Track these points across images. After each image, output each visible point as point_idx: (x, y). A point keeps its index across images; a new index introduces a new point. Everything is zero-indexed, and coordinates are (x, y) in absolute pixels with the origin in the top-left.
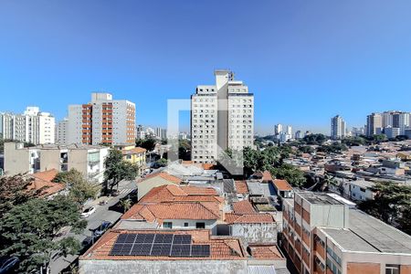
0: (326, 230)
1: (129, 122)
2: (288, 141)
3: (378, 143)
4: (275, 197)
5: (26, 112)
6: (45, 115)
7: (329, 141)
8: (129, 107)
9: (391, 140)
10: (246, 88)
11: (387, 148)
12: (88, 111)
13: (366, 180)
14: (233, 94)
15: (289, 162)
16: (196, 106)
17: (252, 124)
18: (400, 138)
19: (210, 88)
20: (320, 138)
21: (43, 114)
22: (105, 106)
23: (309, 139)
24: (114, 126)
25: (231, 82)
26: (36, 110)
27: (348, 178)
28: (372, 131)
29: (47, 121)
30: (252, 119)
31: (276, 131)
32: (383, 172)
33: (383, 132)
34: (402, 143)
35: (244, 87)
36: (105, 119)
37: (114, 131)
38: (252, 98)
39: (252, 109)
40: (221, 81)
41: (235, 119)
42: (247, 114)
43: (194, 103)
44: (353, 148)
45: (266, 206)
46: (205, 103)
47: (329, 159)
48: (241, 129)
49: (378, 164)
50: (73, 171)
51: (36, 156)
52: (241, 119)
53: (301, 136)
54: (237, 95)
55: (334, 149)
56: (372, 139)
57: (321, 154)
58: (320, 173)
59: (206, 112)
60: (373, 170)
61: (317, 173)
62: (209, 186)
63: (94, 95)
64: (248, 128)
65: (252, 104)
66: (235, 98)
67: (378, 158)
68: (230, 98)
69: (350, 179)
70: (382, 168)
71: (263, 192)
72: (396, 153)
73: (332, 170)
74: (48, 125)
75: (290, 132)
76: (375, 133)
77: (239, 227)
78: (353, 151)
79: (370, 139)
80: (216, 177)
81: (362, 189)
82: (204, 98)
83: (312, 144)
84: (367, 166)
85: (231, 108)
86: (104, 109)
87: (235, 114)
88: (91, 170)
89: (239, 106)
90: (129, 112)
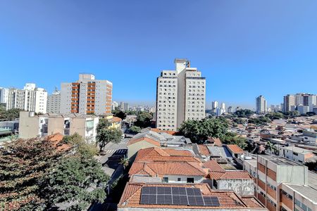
0: (291, 186)
1: (107, 97)
2: (223, 114)
3: (293, 117)
4: (231, 158)
5: (25, 88)
6: (40, 90)
7: (255, 115)
8: (108, 86)
9: (302, 115)
10: (200, 73)
11: (301, 121)
12: (77, 88)
13: (296, 146)
14: (189, 78)
15: (229, 131)
16: (161, 86)
17: (204, 101)
18: (310, 114)
19: (172, 72)
20: (248, 113)
21: (39, 89)
22: (89, 84)
23: (240, 113)
24: (96, 100)
25: (187, 69)
26: (33, 86)
27: (281, 144)
28: (288, 108)
29: (42, 95)
30: (204, 97)
31: (213, 106)
32: (305, 140)
33: (296, 109)
34: (312, 117)
35: (198, 73)
36: (89, 94)
37: (96, 104)
38: (204, 81)
39: (204, 89)
40: (180, 67)
41: (191, 97)
42: (200, 93)
43: (159, 84)
44: (275, 121)
45: (227, 165)
46: (168, 84)
47: (260, 129)
48: (196, 104)
49: (298, 134)
50: (76, 135)
51: (44, 123)
52: (196, 97)
53: (233, 110)
54: (193, 78)
55: (261, 121)
56: (288, 114)
57: (252, 125)
58: (257, 140)
59: (169, 90)
60: (297, 138)
61: (255, 140)
62: (183, 148)
63: (81, 76)
64: (201, 104)
65: (205, 85)
66: (192, 80)
67: (296, 129)
68: (187, 80)
69: (283, 145)
70: (303, 137)
71: (221, 154)
72: (310, 126)
73: (266, 138)
74: (42, 98)
75: (224, 107)
76: (290, 110)
77: (224, 182)
78: (276, 123)
79: (286, 114)
80: (185, 142)
81: (294, 153)
82: (167, 80)
83: (242, 117)
84: (290, 135)
85: (188, 88)
86: (89, 86)
87: (192, 93)
88: (87, 135)
89: (194, 87)
90: (107, 89)
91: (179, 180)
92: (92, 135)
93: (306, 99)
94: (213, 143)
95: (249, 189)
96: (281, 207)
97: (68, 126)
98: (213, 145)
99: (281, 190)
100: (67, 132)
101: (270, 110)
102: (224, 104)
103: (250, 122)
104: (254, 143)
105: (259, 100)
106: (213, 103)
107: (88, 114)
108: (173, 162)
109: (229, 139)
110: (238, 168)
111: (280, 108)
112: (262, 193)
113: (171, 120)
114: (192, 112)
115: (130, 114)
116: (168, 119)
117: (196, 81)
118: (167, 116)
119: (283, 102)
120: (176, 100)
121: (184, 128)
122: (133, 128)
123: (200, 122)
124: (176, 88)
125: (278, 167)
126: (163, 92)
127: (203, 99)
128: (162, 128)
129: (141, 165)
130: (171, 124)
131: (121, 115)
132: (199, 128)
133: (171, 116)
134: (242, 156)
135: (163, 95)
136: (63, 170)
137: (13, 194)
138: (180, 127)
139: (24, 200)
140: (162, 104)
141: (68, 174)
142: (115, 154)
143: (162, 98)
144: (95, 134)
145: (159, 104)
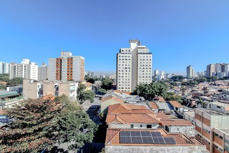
0: (221, 130)
1: (81, 68)
2: (162, 79)
3: (214, 81)
4: (173, 111)
5: (22, 62)
6: (33, 64)
7: (186, 79)
8: (81, 60)
9: (221, 79)
11: (220, 83)
12: (59, 62)
13: (219, 101)
14: (141, 53)
15: (168, 91)
16: (120, 59)
17: (151, 70)
18: (226, 78)
19: (128, 49)
20: (181, 78)
22: (68, 58)
23: (175, 78)
24: (73, 70)
25: (139, 47)
26: (28, 61)
28: (210, 74)
29: (34, 67)
30: (151, 67)
32: (225, 97)
33: (216, 75)
34: (227, 81)
35: (147, 50)
36: (68, 66)
37: (73, 73)
38: (151, 55)
39: (151, 61)
40: (134, 46)
41: (142, 67)
42: (148, 64)
43: (119, 58)
44: (201, 84)
45: (171, 115)
46: (125, 58)
47: (190, 90)
48: (145, 73)
49: (219, 93)
50: (64, 96)
51: (40, 87)
52: (145, 67)
53: (169, 76)
54: (143, 53)
55: (190, 84)
56: (210, 79)
57: (185, 87)
58: (190, 97)
59: (125, 63)
60: (218, 96)
61: (188, 98)
62: (139, 104)
63: (62, 53)
64: (148, 72)
65: (151, 59)
66: (142, 55)
67: (217, 89)
68: (139, 55)
69: (209, 101)
70: (223, 95)
71: (165, 108)
72: (226, 87)
73: (196, 96)
74: (34, 70)
75: (163, 74)
76: (211, 75)
77: (174, 127)
78: (202, 85)
79: (209, 79)
80: (140, 99)
81: (218, 107)
82: (125, 55)
83: (176, 81)
84: (213, 93)
85: (139, 61)
86: (68, 60)
87: (142, 64)
88: (71, 95)
89: (144, 60)
90: (81, 63)
91: (141, 126)
92: (74, 95)
93: (223, 68)
94: (158, 100)
95: (191, 132)
96: (213, 144)
97: (57, 89)
98: (159, 101)
99: (213, 133)
100: (57, 94)
101: (196, 76)
102: (163, 72)
103: (182, 84)
104: (188, 100)
105: (188, 68)
106: (155, 72)
107: (68, 80)
108: (136, 113)
109: (169, 97)
110: (179, 118)
111: (204, 74)
112: (199, 135)
113: (127, 84)
114: (142, 78)
115: (97, 80)
116: (125, 83)
117: (145, 55)
118: (124, 81)
119: (206, 70)
120: (131, 70)
121: (137, 90)
122: (101, 90)
123: (149, 85)
124: (131, 61)
125: (212, 116)
126: (121, 64)
127: (150, 68)
128: (121, 90)
129: (114, 116)
130: (127, 87)
131: (91, 81)
132: (149, 89)
133: (127, 81)
134: (181, 109)
135: (121, 67)
136: (65, 120)
137: (32, 137)
138: (135, 89)
139: (39, 141)
140: (121, 72)
141: (69, 123)
142: (90, 108)
143: (121, 68)
144: (76, 95)
145: (118, 72)
